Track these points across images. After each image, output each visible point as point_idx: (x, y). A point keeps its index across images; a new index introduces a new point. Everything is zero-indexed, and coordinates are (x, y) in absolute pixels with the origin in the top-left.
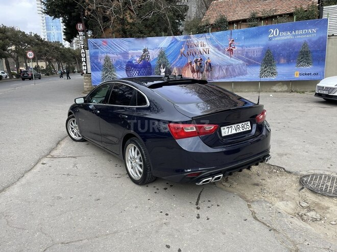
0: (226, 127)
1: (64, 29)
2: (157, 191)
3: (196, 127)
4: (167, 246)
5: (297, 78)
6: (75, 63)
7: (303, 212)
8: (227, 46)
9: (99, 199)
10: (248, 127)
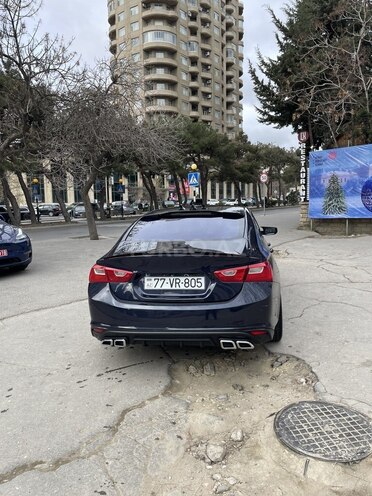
0: (153, 278)
3: (105, 270)
10: (199, 285)
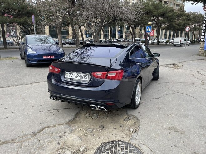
0: (68, 73)
3: (52, 67)
10: (86, 78)
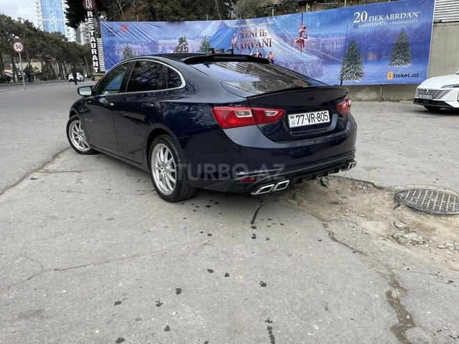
0: (295, 115)
1: (67, 9)
2: (197, 209)
3: (253, 111)
4: (208, 270)
5: (390, 81)
6: (83, 65)
7: (398, 234)
8: (295, 36)
9: (112, 219)
